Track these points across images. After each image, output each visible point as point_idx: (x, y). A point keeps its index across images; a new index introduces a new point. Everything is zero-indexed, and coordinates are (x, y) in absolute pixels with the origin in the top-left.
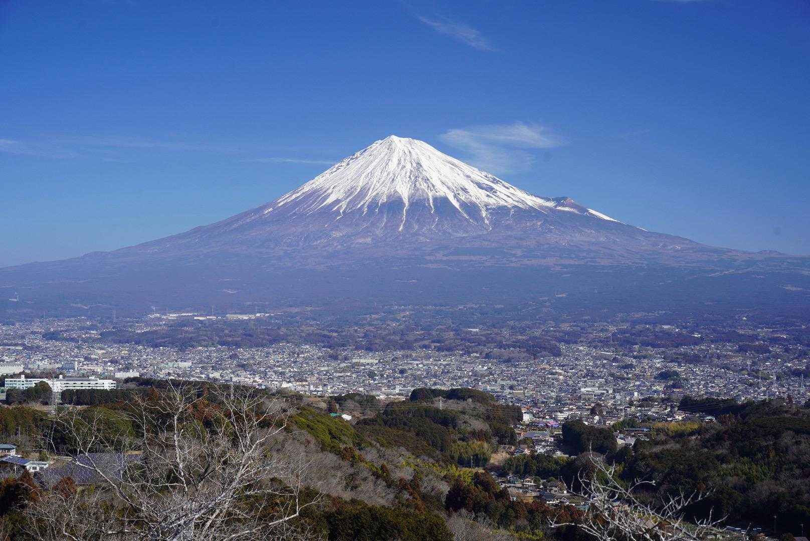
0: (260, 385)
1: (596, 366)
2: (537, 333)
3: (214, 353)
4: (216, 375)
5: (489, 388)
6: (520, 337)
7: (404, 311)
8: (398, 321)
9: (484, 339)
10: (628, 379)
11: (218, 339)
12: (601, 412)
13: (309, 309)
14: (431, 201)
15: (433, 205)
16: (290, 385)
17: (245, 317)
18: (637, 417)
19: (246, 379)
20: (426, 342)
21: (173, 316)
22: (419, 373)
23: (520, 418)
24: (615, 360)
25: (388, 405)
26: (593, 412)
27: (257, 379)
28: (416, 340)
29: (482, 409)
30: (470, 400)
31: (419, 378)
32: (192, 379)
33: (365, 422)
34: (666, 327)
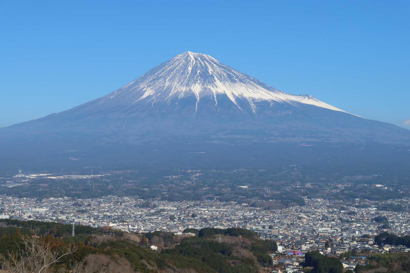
0: (94, 224)
1: (329, 212)
2: (288, 189)
3: (61, 201)
4: (63, 217)
5: (254, 228)
6: (276, 192)
7: (195, 173)
8: (191, 180)
9: (251, 193)
10: (353, 222)
11: (65, 192)
12: (332, 245)
13: (129, 171)
14: (215, 96)
15: (217, 100)
16: (115, 224)
17: (84, 177)
18: (357, 249)
19: (84, 220)
20: (211, 195)
21: (33, 176)
22: (206, 217)
23: (276, 249)
24: (343, 208)
25: (183, 239)
26: (327, 246)
27: (92, 220)
28: (205, 194)
29: (249, 242)
30: (241, 236)
31: (205, 220)
32: (46, 220)
33: (167, 251)
34: (378, 186)
